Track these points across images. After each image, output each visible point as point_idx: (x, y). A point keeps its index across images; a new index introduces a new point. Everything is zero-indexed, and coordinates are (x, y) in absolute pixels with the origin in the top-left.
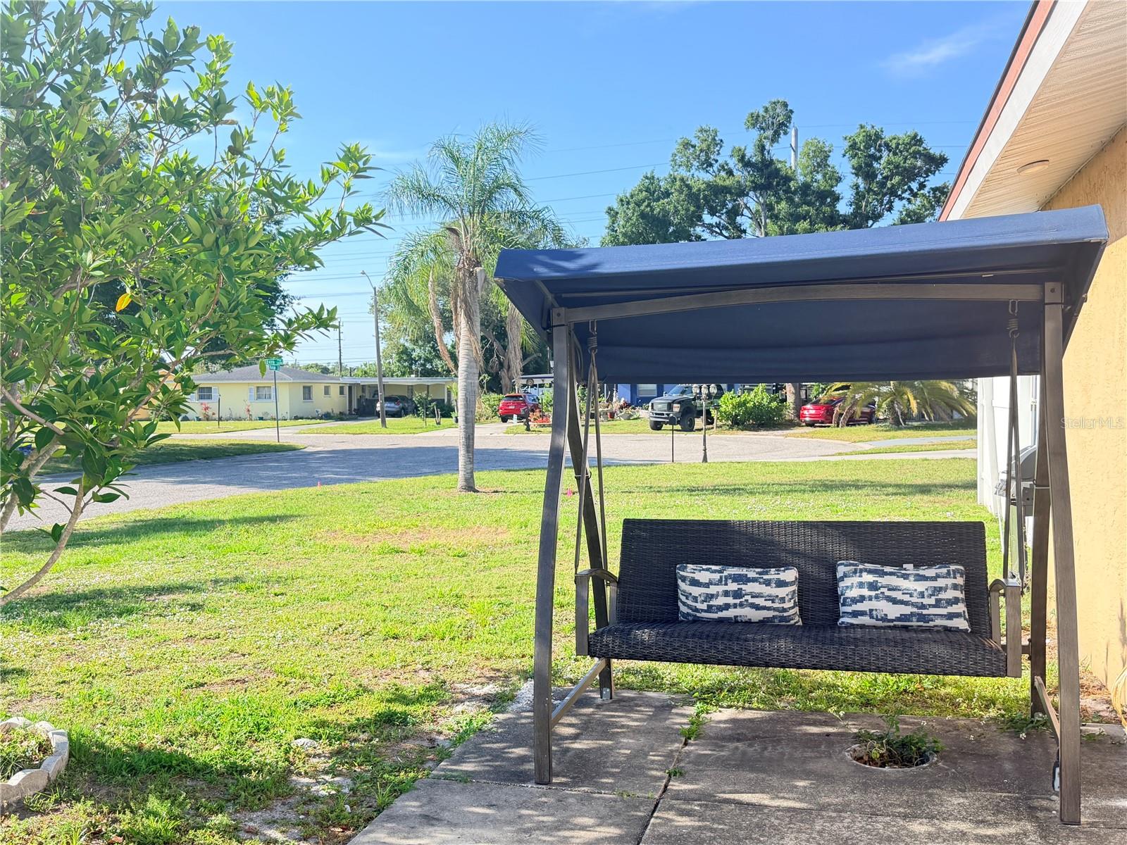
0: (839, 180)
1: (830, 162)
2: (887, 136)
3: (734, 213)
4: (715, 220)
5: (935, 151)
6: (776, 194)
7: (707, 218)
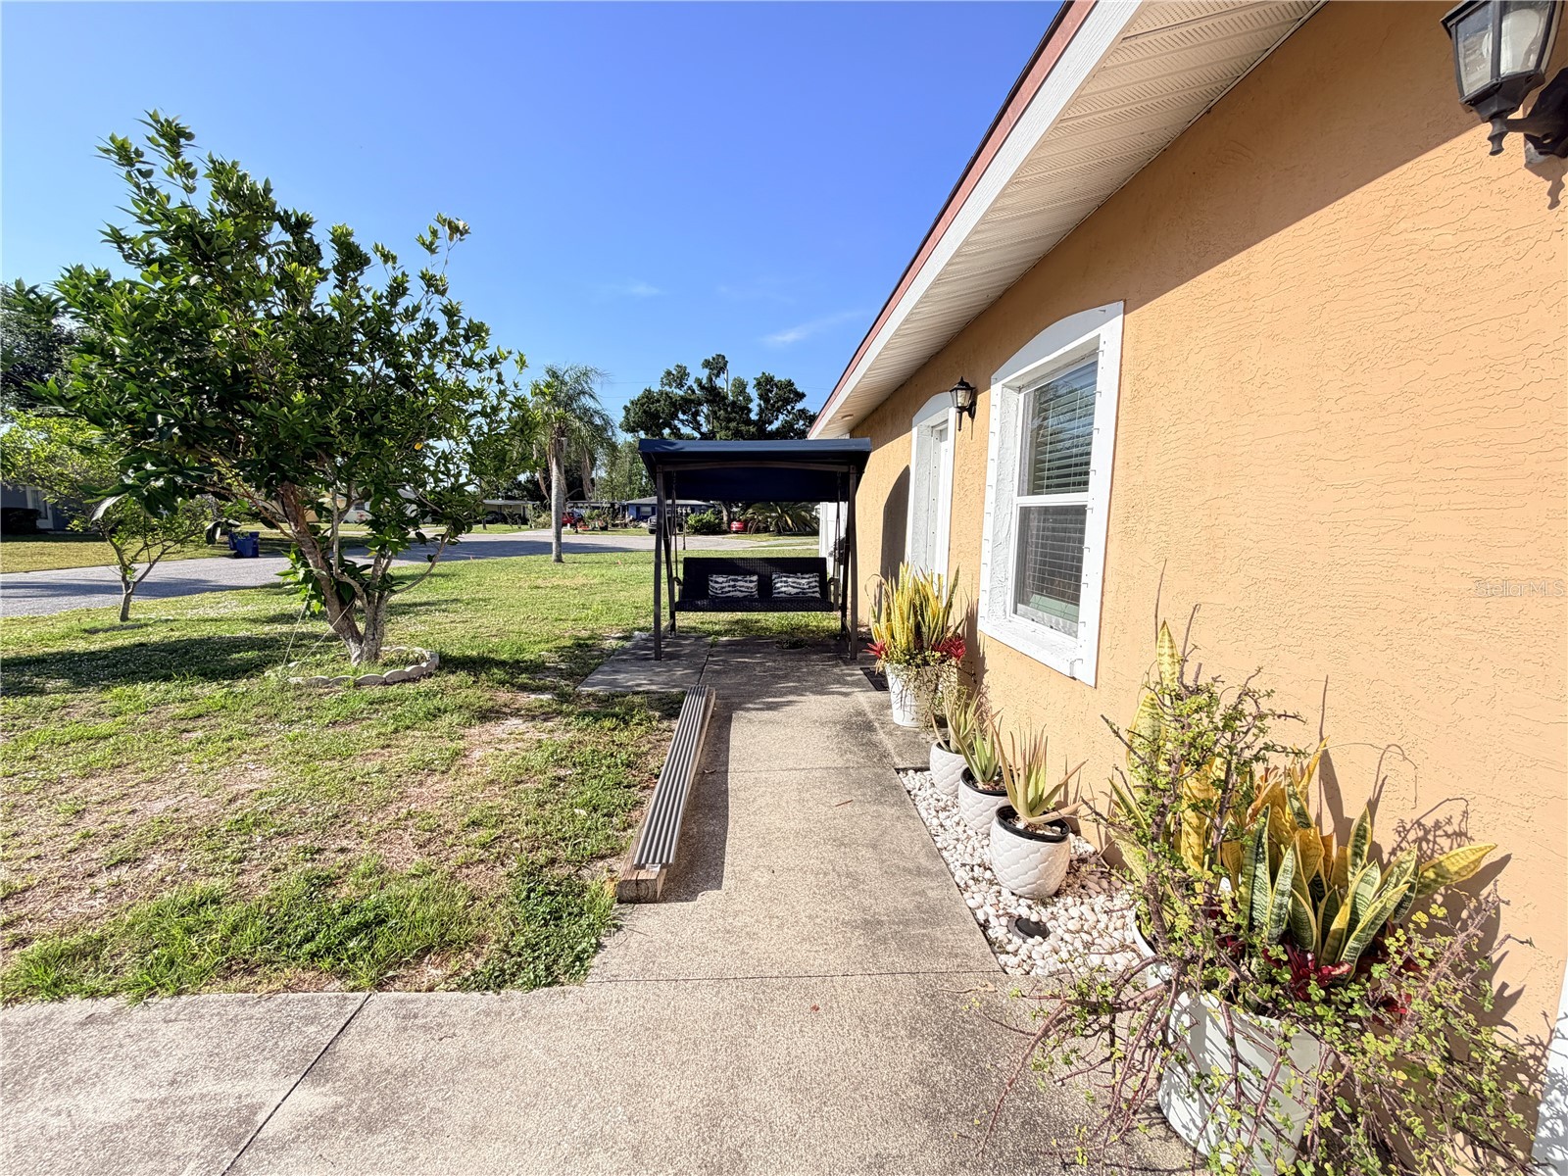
0: (751, 401)
1: (747, 390)
2: (776, 379)
3: (696, 414)
4: (685, 417)
5: (800, 390)
6: (718, 406)
7: (681, 416)
